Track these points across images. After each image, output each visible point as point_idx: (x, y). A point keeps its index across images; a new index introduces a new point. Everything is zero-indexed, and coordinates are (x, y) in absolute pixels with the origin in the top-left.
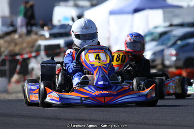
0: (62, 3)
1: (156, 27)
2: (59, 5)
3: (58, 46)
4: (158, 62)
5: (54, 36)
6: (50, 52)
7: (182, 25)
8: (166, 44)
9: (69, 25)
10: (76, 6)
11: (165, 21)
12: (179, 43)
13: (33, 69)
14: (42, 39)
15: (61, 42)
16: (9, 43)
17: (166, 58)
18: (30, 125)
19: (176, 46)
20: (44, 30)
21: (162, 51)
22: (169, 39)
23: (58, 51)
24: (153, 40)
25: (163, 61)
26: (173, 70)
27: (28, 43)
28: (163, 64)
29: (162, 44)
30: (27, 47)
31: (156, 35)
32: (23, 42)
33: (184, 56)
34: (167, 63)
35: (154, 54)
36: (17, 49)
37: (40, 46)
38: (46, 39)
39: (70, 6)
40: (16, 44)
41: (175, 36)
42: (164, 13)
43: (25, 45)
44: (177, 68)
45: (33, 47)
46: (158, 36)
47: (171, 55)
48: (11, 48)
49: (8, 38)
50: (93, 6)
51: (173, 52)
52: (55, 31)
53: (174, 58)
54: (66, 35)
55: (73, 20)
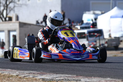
0: (87, 12)
2: (85, 13)
3: (84, 33)
5: (82, 28)
6: (79, 36)
9: (90, 23)
10: (94, 13)
14: (76, 30)
15: (85, 31)
23: (84, 35)
38: (78, 30)
39: (91, 14)
50: (102, 13)
52: (83, 26)
54: (89, 28)
55: (92, 20)
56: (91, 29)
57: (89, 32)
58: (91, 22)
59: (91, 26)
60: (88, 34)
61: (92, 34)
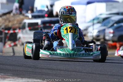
1: (101, 14)
3: (37, 24)
4: (101, 37)
5: (34, 17)
6: (32, 28)
7: (118, 14)
8: (107, 26)
9: (44, 10)
11: (107, 11)
12: (115, 25)
13: (20, 38)
14: (27, 19)
15: (39, 21)
16: (5, 20)
17: (106, 34)
18: (18, 71)
19: (113, 27)
20: (28, 13)
21: (104, 30)
22: (109, 22)
23: (37, 27)
24: (99, 23)
25: (104, 36)
26: (111, 43)
27: (18, 21)
28: (104, 38)
29: (105, 26)
30: (17, 23)
31: (101, 20)
32: (14, 20)
33: (118, 34)
34: (107, 38)
35: (99, 32)
36: (10, 25)
37: (25, 23)
38: (29, 19)
40: (10, 21)
41: (113, 21)
42: (107, 5)
43: (15, 22)
44: (113, 41)
45: (20, 23)
46: (102, 21)
47: (110, 33)
48: (7, 23)
49: (5, 17)
51: (112, 31)
52: (36, 14)
53: (111, 35)
54: (43, 17)
55: (47, 7)
56: (47, 19)
57: (44, 23)
58: (46, 10)
59: (46, 15)
60: (42, 26)
61: (48, 25)
